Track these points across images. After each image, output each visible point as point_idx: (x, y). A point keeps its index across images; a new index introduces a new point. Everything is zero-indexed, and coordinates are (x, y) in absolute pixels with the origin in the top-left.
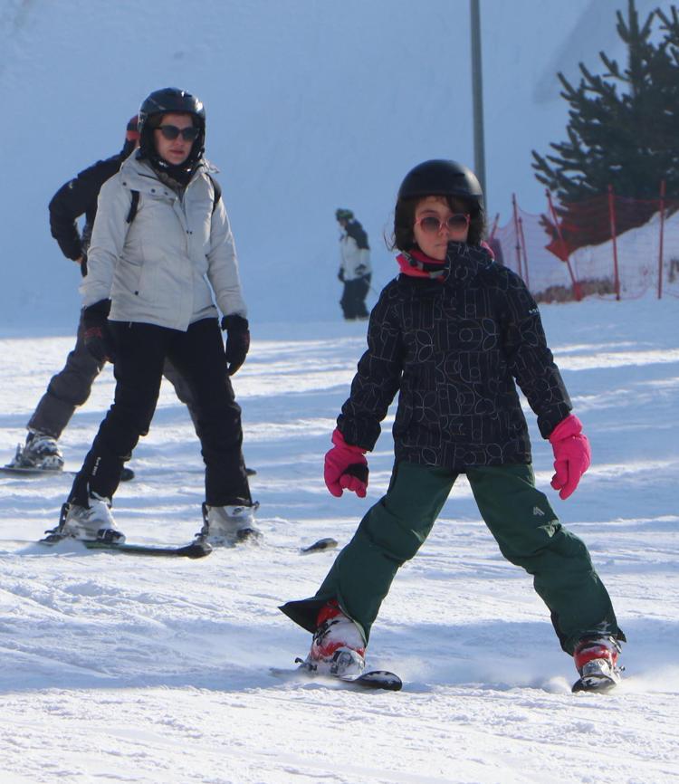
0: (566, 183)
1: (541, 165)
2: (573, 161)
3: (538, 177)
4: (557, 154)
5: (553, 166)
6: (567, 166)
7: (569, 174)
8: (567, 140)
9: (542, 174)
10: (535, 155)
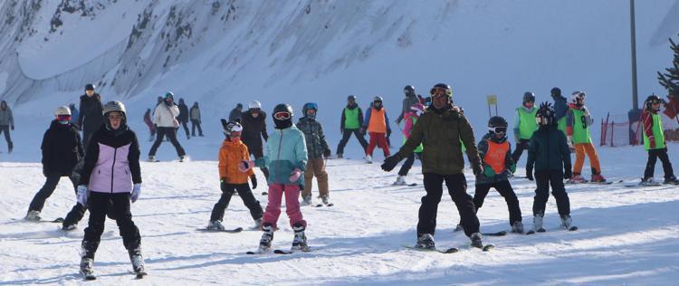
0: (673, 85)
1: (662, 77)
2: (675, 76)
3: (661, 83)
4: (669, 73)
5: (667, 78)
6: (673, 78)
7: (674, 81)
8: (673, 67)
9: (662, 81)
10: (659, 73)
